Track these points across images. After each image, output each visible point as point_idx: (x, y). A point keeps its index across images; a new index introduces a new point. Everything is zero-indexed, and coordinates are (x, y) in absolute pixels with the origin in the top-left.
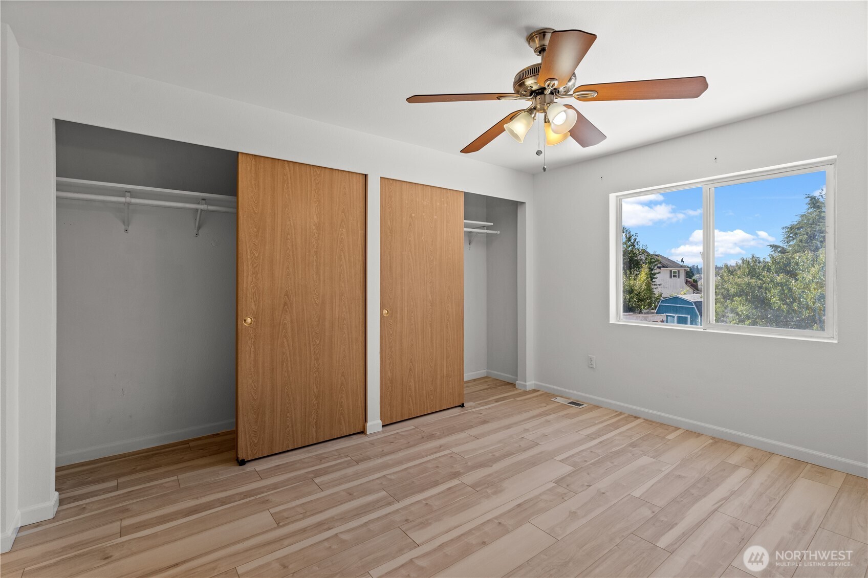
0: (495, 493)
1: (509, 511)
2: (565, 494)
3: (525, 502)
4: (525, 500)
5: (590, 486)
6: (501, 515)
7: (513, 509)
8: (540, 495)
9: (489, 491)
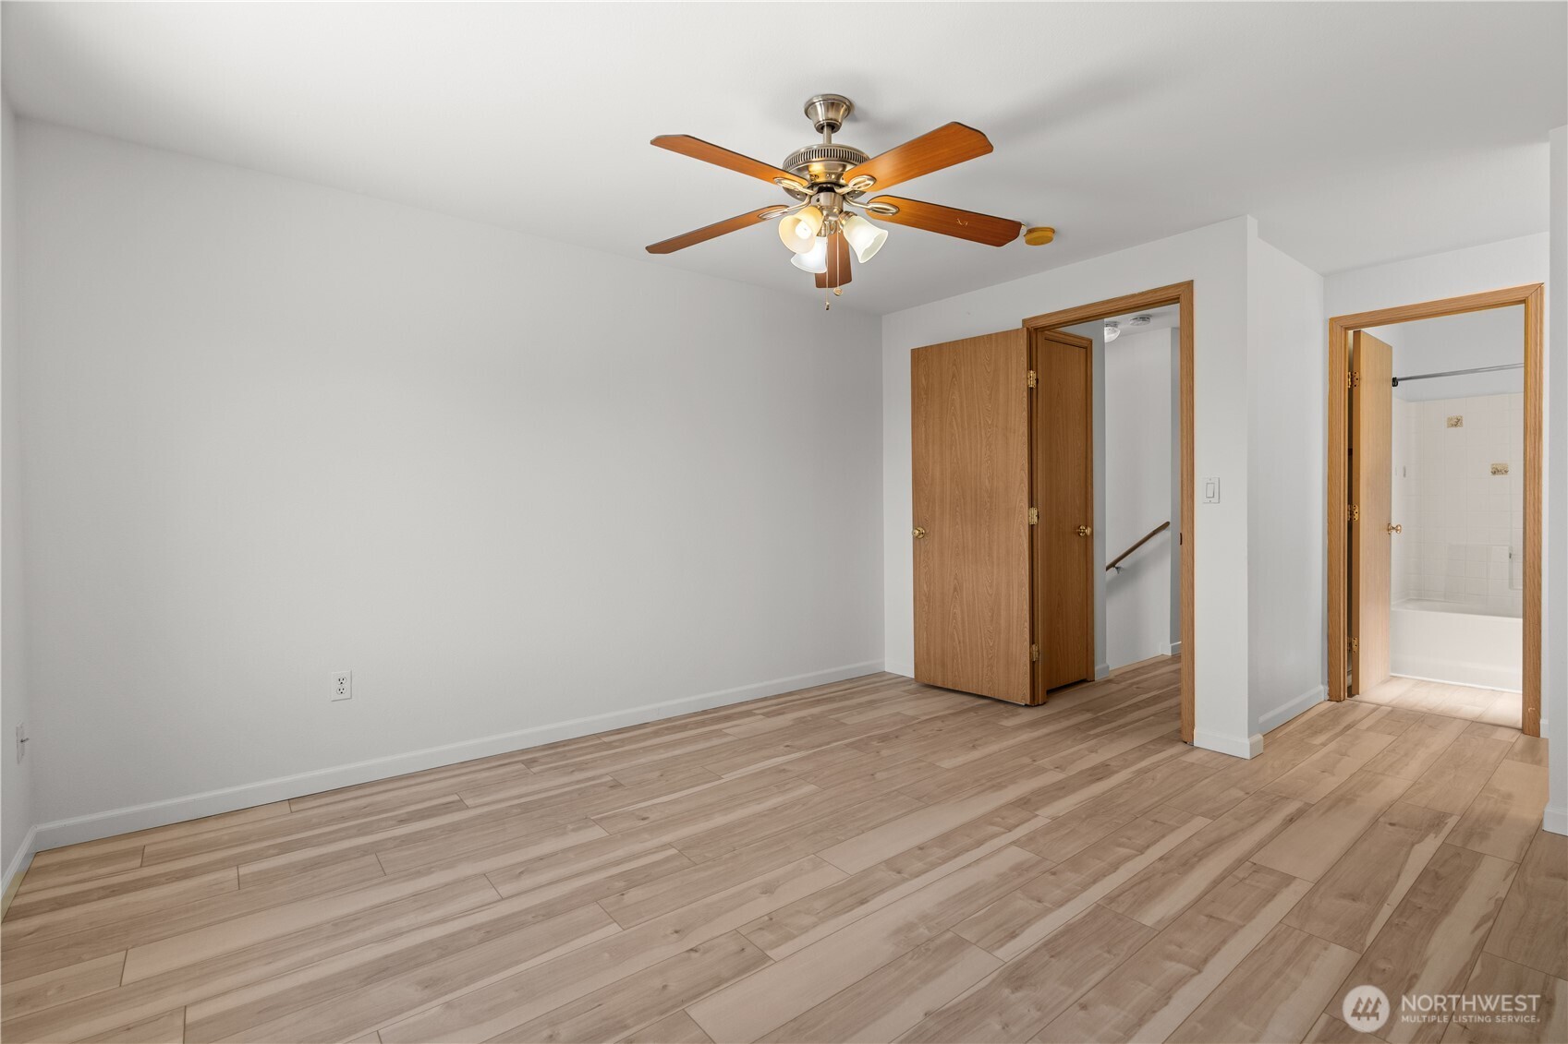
0: (910, 927)
1: (882, 891)
2: (760, 929)
3: (851, 908)
4: (849, 913)
5: (691, 950)
6: (895, 885)
7: (875, 895)
8: (815, 925)
9: (923, 931)
